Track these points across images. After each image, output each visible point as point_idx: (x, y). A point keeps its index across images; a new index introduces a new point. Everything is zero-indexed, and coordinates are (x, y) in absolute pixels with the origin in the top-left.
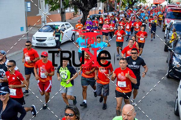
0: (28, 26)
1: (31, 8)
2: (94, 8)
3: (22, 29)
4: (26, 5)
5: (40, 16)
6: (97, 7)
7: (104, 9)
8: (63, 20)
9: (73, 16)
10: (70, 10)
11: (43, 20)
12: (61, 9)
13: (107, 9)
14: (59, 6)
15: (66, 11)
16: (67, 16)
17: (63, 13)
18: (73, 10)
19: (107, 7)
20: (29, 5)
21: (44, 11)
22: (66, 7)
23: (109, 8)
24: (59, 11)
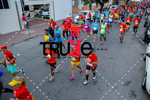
0: (73, 13)
1: (74, 4)
2: (107, 3)
3: (70, 14)
4: (72, 2)
5: (79, 8)
6: (108, 2)
7: (113, 3)
8: (90, 9)
9: (96, 7)
10: (94, 4)
11: (80, 10)
12: (90, 4)
13: (114, 3)
14: (89, 2)
15: (92, 5)
16: (92, 8)
17: (90, 6)
18: (95, 4)
19: (114, 2)
20: (73, 2)
21: (81, 5)
22: (92, 2)
23: (115, 3)
24: (88, 5)
